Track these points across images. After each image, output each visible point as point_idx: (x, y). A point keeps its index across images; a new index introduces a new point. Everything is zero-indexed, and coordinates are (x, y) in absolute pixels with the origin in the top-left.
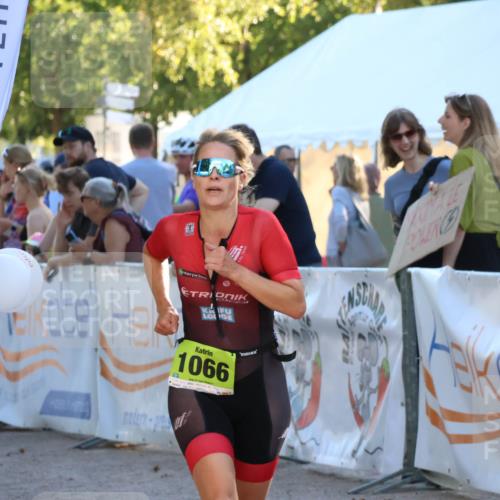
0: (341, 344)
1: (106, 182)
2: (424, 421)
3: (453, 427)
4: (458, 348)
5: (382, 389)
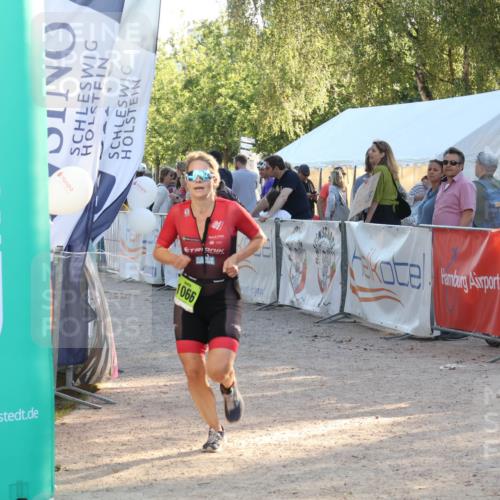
0: (315, 255)
2: (349, 291)
3: (361, 294)
4: (364, 257)
5: (332, 276)
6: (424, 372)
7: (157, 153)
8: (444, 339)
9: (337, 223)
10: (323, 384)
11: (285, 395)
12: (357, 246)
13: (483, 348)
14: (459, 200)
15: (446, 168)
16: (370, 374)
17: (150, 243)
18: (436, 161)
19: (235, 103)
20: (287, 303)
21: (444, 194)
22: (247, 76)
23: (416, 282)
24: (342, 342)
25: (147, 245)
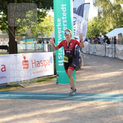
0: (111, 49)
5: (113, 52)
7: (88, 35)
9: (114, 45)
10: (112, 67)
11: (107, 69)
12: (117, 48)
16: (119, 66)
19: (99, 28)
20: (107, 56)
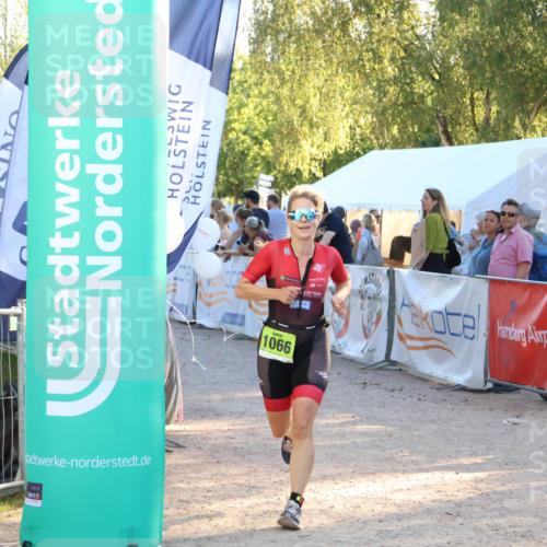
0: (361, 301)
1: (255, 219)
2: (396, 339)
3: (410, 343)
4: (413, 305)
5: (377, 323)
6: (487, 426)
8: (497, 392)
9: (385, 269)
11: (355, 445)
12: (406, 294)
13: (538, 402)
14: (516, 251)
15: (504, 219)
16: (433, 427)
17: (182, 280)
18: (493, 212)
19: (248, 140)
21: (500, 245)
22: (260, 112)
23: (469, 333)
24: (393, 390)
25: (178, 282)
